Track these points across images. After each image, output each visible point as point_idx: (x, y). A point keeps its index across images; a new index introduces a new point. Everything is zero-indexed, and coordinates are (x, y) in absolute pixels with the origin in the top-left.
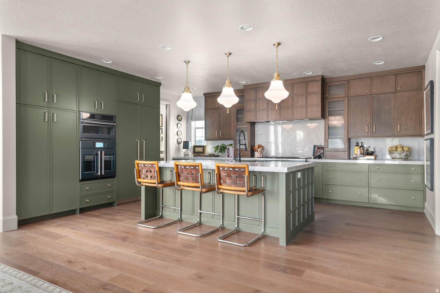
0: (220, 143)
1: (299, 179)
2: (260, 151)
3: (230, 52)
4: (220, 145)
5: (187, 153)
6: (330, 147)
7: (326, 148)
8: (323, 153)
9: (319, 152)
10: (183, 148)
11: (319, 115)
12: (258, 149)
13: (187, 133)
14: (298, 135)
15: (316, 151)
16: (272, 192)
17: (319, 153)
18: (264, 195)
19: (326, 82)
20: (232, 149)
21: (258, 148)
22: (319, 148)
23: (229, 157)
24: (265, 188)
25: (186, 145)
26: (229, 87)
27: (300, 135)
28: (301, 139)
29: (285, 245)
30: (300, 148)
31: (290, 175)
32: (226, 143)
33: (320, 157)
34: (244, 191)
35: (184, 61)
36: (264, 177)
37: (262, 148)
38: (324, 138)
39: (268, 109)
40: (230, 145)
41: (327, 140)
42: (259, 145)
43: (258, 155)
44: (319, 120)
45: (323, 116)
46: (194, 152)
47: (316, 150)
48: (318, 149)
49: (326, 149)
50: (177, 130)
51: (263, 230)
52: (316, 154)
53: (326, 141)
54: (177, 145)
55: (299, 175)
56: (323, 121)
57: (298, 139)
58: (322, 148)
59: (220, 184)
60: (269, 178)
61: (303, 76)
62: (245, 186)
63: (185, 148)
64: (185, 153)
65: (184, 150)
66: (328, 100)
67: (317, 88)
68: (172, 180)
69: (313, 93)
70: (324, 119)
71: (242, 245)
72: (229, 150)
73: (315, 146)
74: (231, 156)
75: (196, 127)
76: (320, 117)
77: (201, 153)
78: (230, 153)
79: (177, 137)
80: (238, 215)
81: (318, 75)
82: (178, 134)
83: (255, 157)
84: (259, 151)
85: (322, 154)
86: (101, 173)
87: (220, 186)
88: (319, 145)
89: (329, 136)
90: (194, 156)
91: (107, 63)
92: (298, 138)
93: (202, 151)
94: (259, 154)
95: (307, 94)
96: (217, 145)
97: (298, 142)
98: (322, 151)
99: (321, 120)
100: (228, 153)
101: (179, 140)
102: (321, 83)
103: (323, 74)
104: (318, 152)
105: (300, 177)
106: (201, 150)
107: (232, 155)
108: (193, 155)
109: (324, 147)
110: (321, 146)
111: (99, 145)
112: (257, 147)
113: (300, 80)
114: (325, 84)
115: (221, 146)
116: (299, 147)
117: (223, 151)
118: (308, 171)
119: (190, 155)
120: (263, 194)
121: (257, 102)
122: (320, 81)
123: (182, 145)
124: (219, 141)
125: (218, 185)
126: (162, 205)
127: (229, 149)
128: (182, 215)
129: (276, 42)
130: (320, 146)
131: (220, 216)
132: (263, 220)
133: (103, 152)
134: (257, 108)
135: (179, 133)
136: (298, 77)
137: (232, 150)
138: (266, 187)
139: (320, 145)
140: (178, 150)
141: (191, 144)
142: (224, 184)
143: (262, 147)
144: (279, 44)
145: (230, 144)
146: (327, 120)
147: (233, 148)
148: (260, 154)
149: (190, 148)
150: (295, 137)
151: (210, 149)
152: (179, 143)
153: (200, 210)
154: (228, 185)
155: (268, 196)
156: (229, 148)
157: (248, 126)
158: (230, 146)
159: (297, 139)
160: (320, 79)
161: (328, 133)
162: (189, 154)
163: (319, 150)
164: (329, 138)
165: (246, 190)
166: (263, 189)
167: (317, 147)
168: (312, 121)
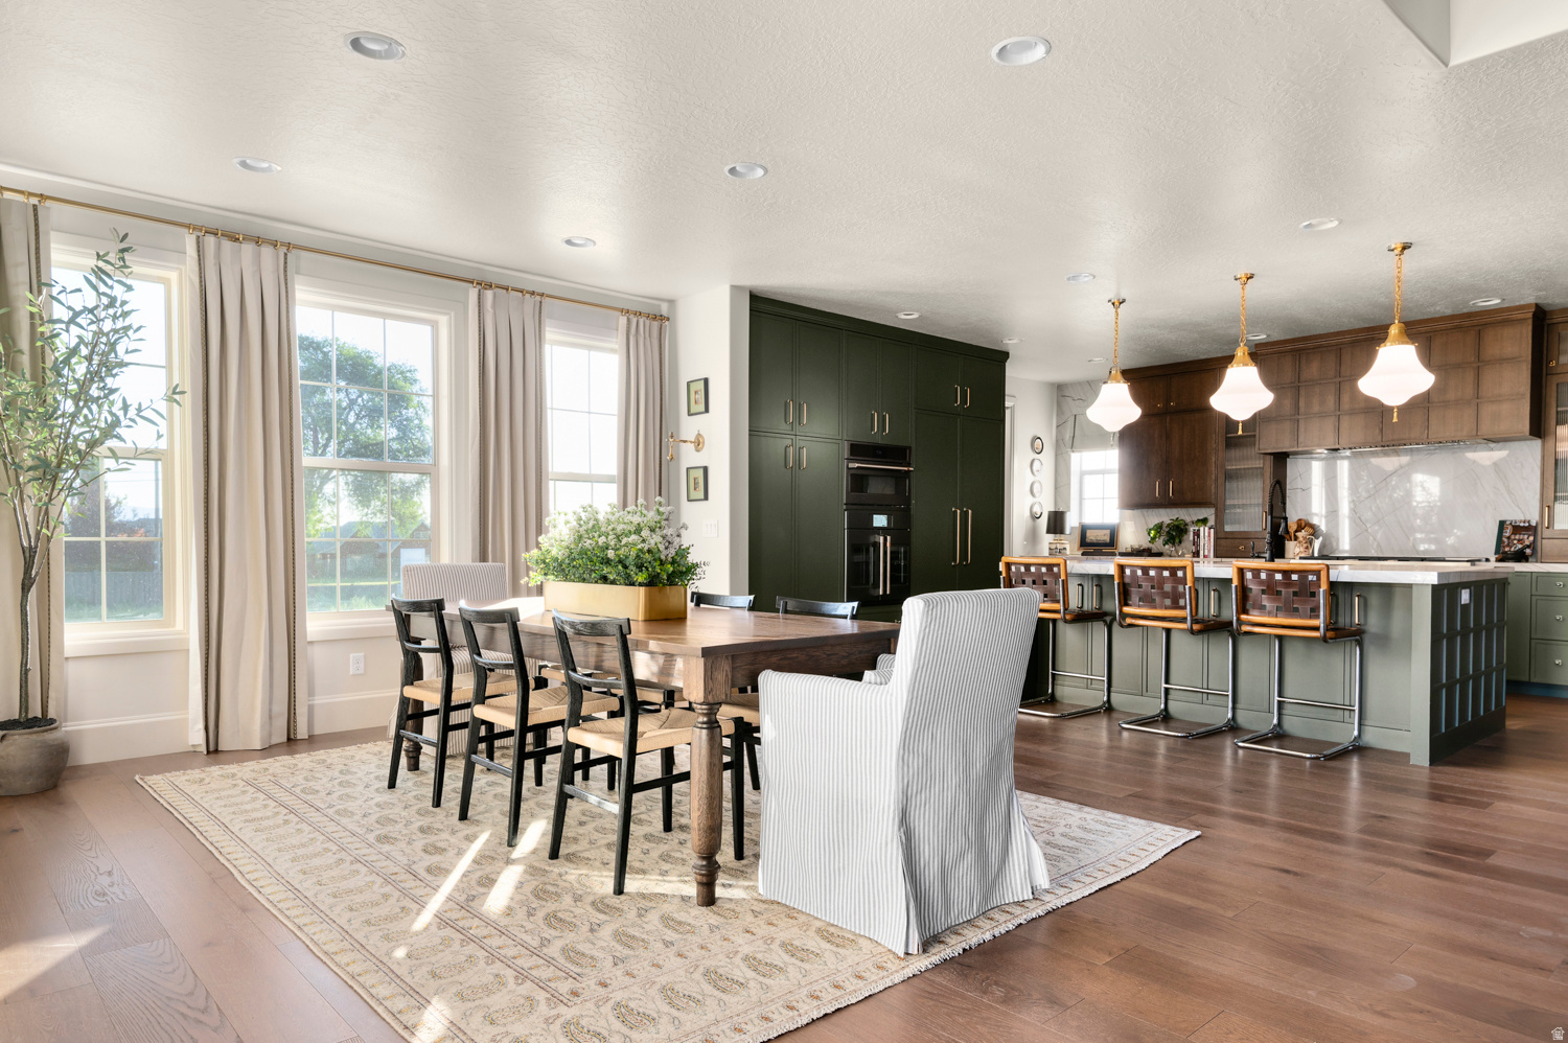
0: (1166, 516)
1: (1465, 607)
2: (1304, 538)
3: (1249, 272)
4: (1167, 521)
5: (1059, 546)
6: (1558, 526)
7: (1544, 529)
8: (1533, 546)
9: (1519, 541)
10: (1048, 532)
11: (1525, 425)
12: (1298, 534)
13: (1056, 488)
14: (1419, 488)
15: (1509, 538)
16: (1384, 640)
17: (1520, 546)
18: (1360, 644)
19: (1549, 322)
20: (1209, 533)
21: (1296, 531)
22: (1517, 529)
23: (1198, 556)
24: (1362, 627)
25: (1056, 523)
26: (1247, 365)
27: (1424, 489)
28: (1429, 502)
29: (1427, 764)
30: (1423, 535)
31: (1444, 593)
32: (1187, 515)
33: (1520, 557)
34: (1316, 629)
35: (1109, 301)
36: (1362, 600)
37: (1311, 531)
38: (1538, 496)
39: (1338, 413)
40: (1199, 521)
41: (1551, 505)
42: (1300, 520)
43: (1297, 550)
44: (1522, 443)
45: (1539, 428)
46: (1084, 543)
47: (1507, 535)
48: (1514, 533)
49: (1547, 533)
50: (1030, 478)
51: (1356, 733)
52: (1507, 549)
53: (1547, 506)
54: (1030, 521)
55: (1465, 596)
56: (1537, 444)
57: (1419, 503)
58: (1530, 529)
59: (1245, 612)
60: (1374, 599)
61: (1465, 311)
62: (1318, 617)
63: (1055, 532)
64: (1053, 547)
65: (1051, 537)
66: (1555, 380)
67: (1518, 343)
68: (1082, 607)
69: (1502, 361)
70: (1540, 437)
71: (1308, 755)
72: (1199, 537)
73: (1502, 524)
74: (1206, 553)
75: (1085, 468)
76: (1528, 433)
77: (1105, 545)
78: (1202, 544)
79: (1030, 500)
80: (1280, 696)
81: (1522, 303)
82: (1035, 491)
83: (1286, 556)
84: (1301, 539)
85: (1528, 547)
86: (885, 590)
87: (1243, 617)
88: (1518, 519)
89: (1555, 492)
90: (1083, 554)
91: (906, 318)
92: (1419, 499)
93: (1107, 539)
94: (1302, 549)
95: (1479, 364)
96: (1156, 521)
97: (1420, 512)
98: (1528, 540)
99: (1528, 442)
100: (1196, 543)
101: (1037, 510)
102: (1530, 328)
103: (1539, 301)
104: (1515, 542)
105: (1468, 602)
106: (1104, 536)
107: (1209, 551)
108: (1078, 550)
109: (1536, 527)
110: (1527, 524)
111: (880, 521)
112: (1294, 527)
113: (1456, 322)
114: (1546, 329)
115: (1168, 525)
116: (1422, 532)
117: (1177, 541)
118: (1489, 589)
119: (1068, 552)
120: (1356, 640)
121: (1302, 392)
122: (1530, 322)
123: (1043, 522)
124: (1162, 511)
125: (1238, 613)
126: (1053, 669)
127: (1197, 534)
128: (1112, 694)
129: (1397, 244)
130: (1522, 524)
131: (1225, 698)
132: (1356, 708)
133: (889, 538)
134: (1302, 410)
135: (1036, 488)
136: (1449, 312)
137: (1209, 536)
138: (1366, 624)
139: (1523, 519)
140: (1033, 537)
141: (1072, 522)
142: (1255, 612)
143: (1312, 526)
144: (1406, 247)
145: (1201, 518)
146: (1550, 442)
147: (1212, 530)
148: (1307, 548)
149: (1068, 531)
150: (1409, 494)
151: (1132, 534)
152: (1035, 517)
153: (1167, 682)
154: (1270, 614)
155: (1370, 650)
156: (1199, 530)
157: (1267, 465)
158: (1200, 524)
159: (1415, 504)
160: (1530, 315)
161: (1553, 483)
162: (1065, 549)
163: (1517, 537)
164: (1556, 499)
165: (1322, 625)
166: (1359, 629)
167: (1510, 527)
168: (1492, 445)
